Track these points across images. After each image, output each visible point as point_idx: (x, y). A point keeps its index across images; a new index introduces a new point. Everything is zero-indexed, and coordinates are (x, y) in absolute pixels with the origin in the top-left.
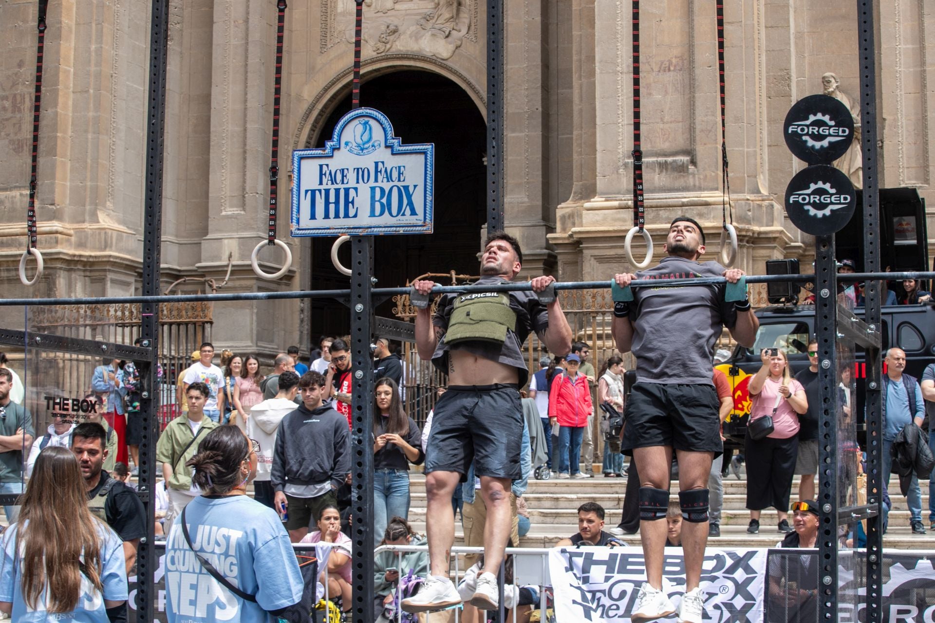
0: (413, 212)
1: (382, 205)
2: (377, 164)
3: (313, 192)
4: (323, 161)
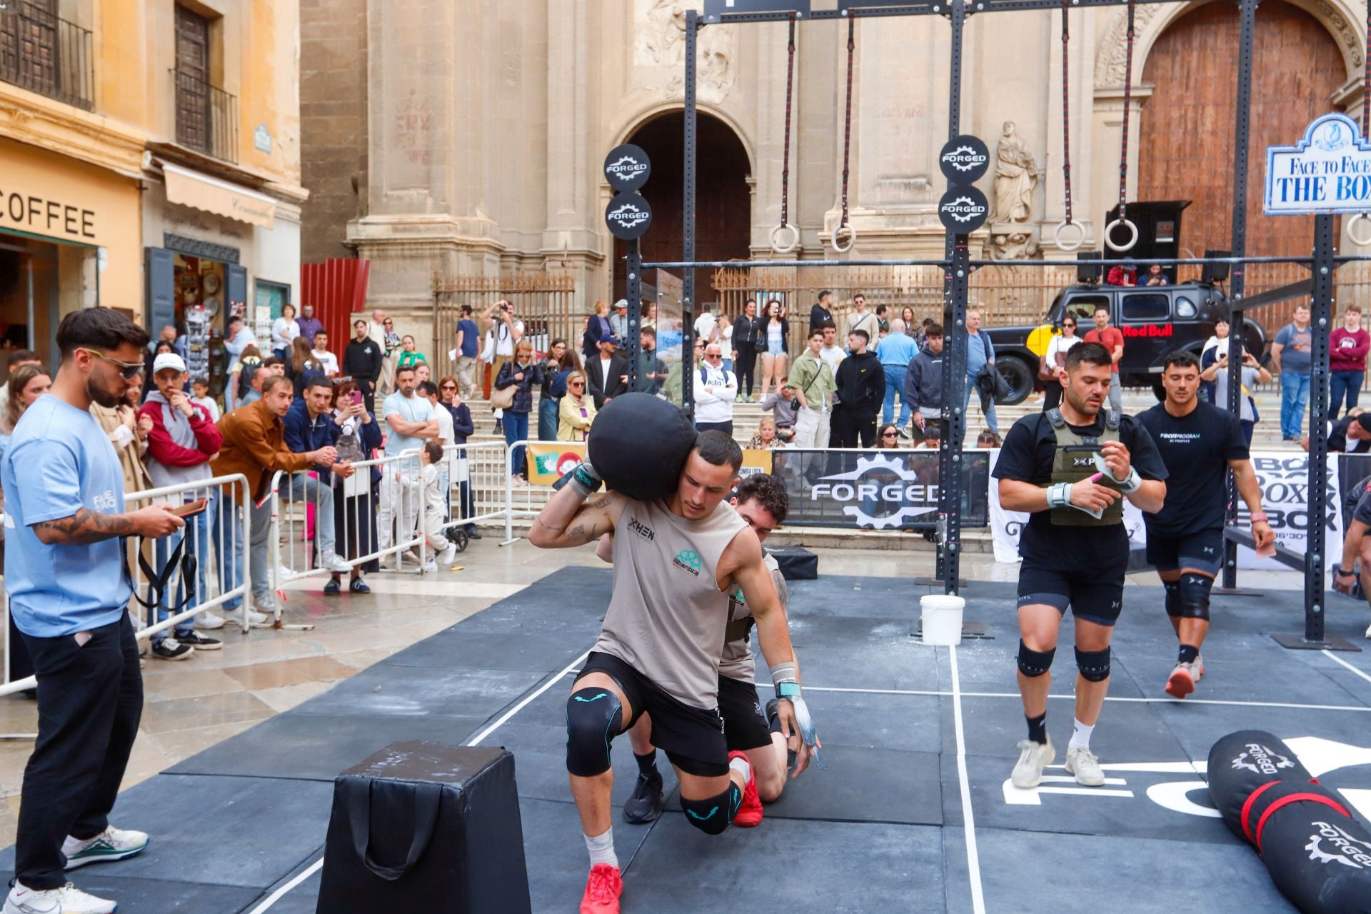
1: (1348, 192)
2: (1344, 159)
3: (1285, 181)
4: (1295, 156)
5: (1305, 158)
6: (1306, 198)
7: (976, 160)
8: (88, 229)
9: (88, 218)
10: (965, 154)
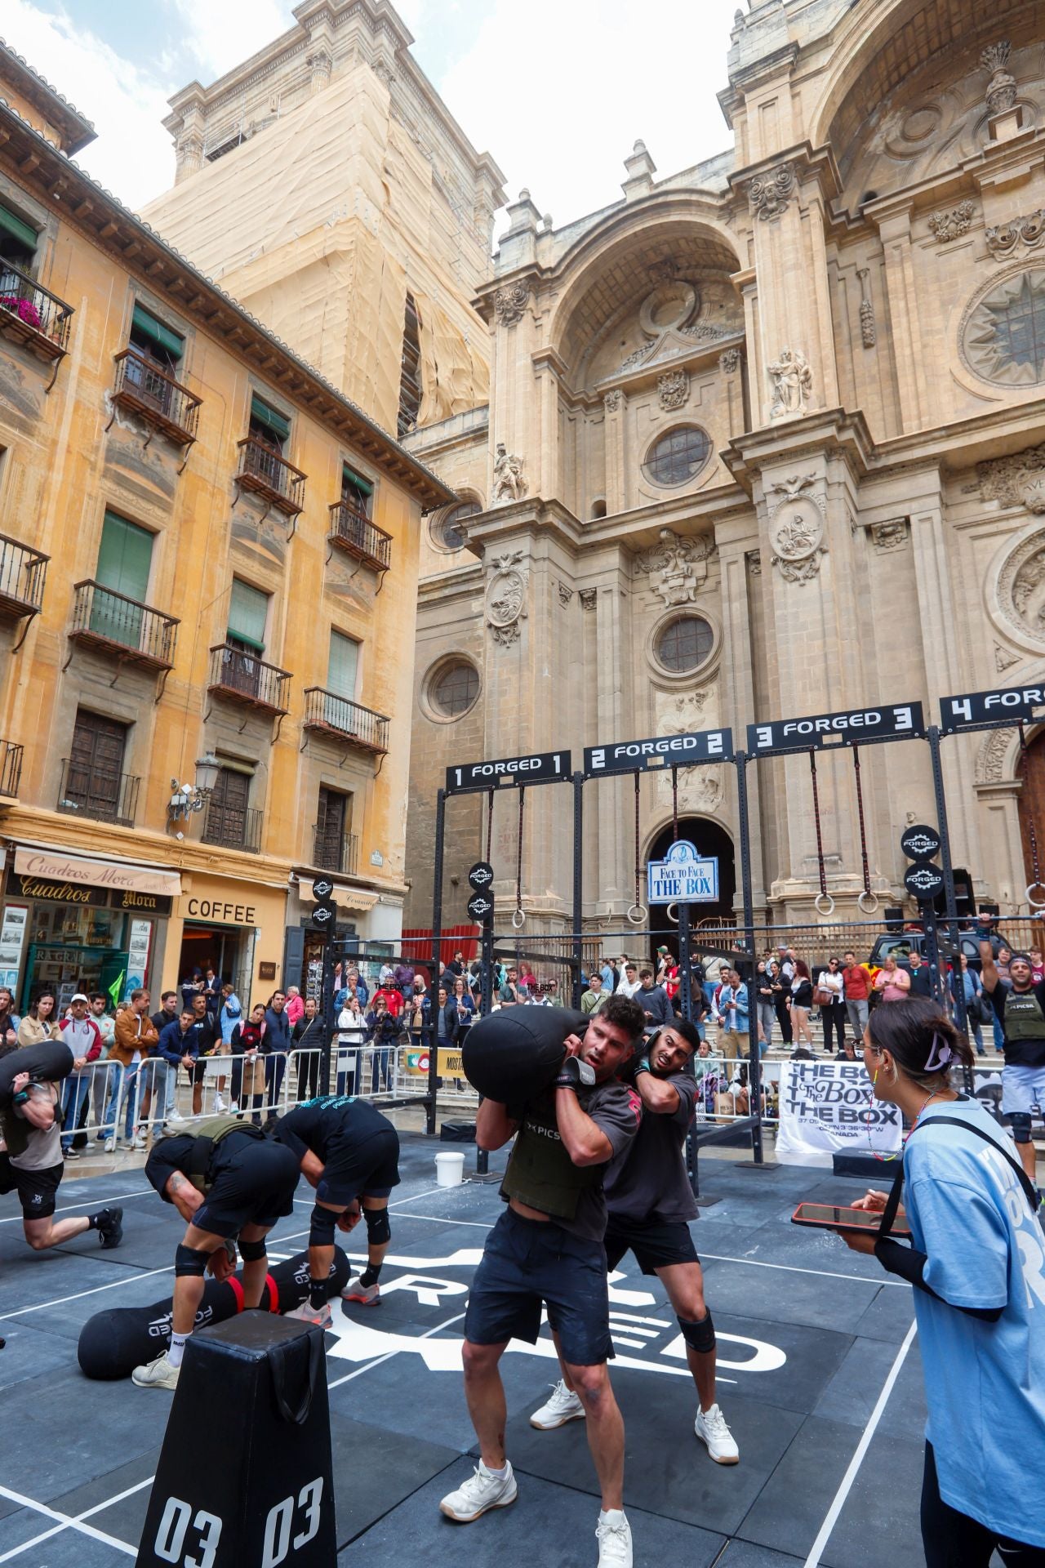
0: (709, 892)
1: (693, 888)
2: (690, 868)
3: (658, 882)
4: (663, 867)
5: (668, 868)
6: (670, 893)
7: (487, 876)
8: (250, 918)
9: (250, 912)
10: (481, 873)
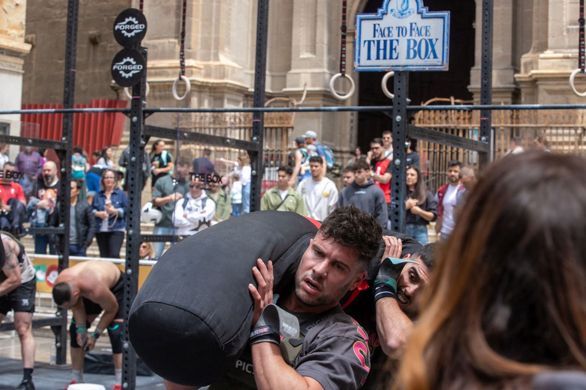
0: (435, 57)
1: (415, 51)
2: (411, 24)
3: (369, 42)
4: (376, 22)
5: (384, 24)
6: (385, 58)
7: (137, 28)
10: (130, 23)
